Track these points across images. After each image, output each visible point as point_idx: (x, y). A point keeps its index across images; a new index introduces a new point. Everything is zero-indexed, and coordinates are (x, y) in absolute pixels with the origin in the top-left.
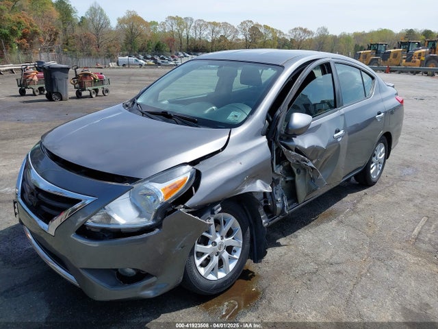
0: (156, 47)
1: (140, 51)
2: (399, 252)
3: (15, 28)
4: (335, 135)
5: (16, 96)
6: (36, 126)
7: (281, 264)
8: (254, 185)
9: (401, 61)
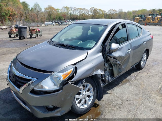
0: (59, 18)
1: (53, 20)
2: (154, 95)
3: (7, 13)
4: (128, 51)
5: (8, 38)
6: (15, 49)
7: (109, 101)
8: (97, 72)
9: (151, 21)
